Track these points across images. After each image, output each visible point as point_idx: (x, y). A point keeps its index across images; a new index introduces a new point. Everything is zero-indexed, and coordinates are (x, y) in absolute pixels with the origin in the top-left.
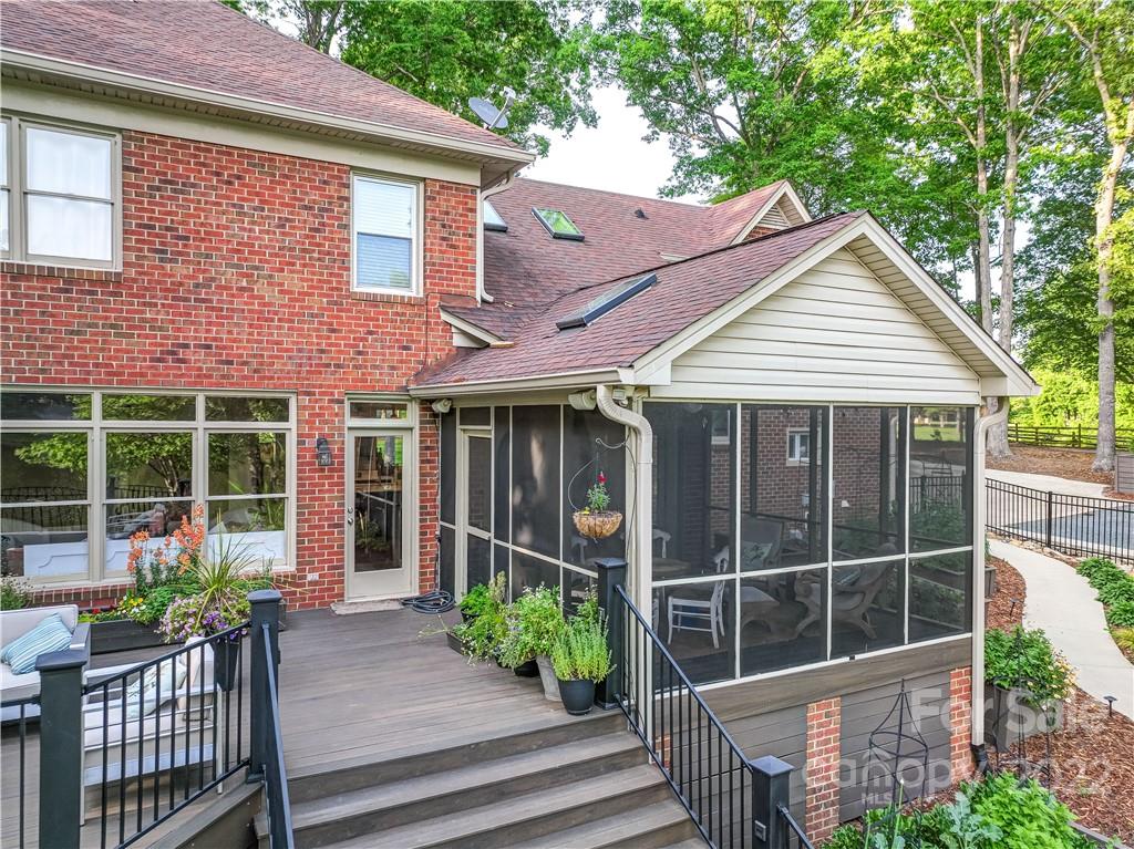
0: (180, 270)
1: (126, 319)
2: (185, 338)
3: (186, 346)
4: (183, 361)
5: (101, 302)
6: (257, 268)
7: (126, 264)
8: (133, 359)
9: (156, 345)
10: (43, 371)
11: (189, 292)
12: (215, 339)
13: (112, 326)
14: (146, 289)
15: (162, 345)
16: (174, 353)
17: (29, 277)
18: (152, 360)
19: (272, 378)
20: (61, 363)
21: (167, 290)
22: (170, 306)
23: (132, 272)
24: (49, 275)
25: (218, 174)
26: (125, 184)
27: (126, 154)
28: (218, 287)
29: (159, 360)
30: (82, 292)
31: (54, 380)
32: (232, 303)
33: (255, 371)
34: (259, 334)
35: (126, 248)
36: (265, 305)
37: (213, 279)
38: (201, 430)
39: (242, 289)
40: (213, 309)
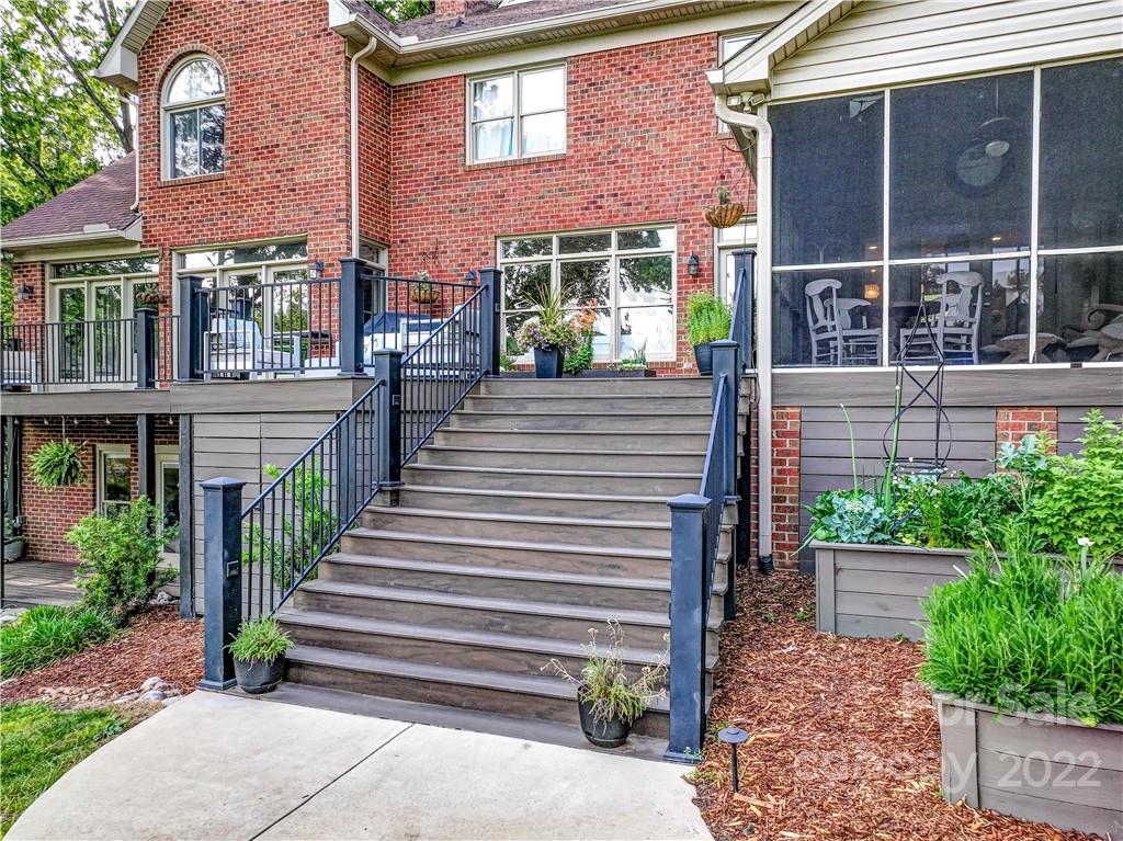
0: (599, 143)
1: (568, 184)
2: (601, 191)
3: (602, 196)
4: (600, 207)
5: (554, 175)
6: (647, 131)
7: (569, 147)
8: (571, 210)
9: (585, 198)
10: (526, 224)
11: (604, 158)
12: (620, 189)
13: (561, 190)
14: (579, 161)
15: (588, 198)
16: (595, 202)
17: (519, 167)
18: (582, 209)
19: (658, 212)
20: (534, 218)
21: (592, 159)
22: (593, 170)
23: (571, 152)
25: (622, 69)
26: (569, 94)
27: (569, 73)
28: (622, 151)
29: (587, 209)
30: (545, 171)
31: (531, 229)
32: (631, 160)
33: (647, 208)
34: (649, 180)
35: (568, 137)
36: (653, 157)
37: (619, 146)
38: (613, 257)
39: (638, 149)
40: (618, 167)
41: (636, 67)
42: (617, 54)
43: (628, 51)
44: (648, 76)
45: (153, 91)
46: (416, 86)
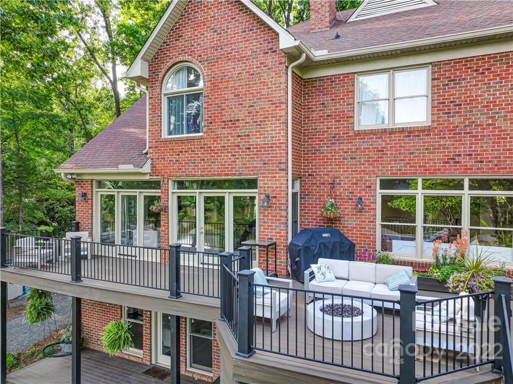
0: (457, 120)
1: (432, 146)
2: (459, 152)
3: (460, 155)
4: (458, 162)
5: (422, 139)
6: (498, 113)
7: (433, 121)
8: (435, 163)
9: (445, 156)
10: (400, 170)
11: (461, 130)
12: (474, 151)
13: (427, 149)
14: (441, 131)
15: (448, 156)
16: (453, 159)
17: (395, 133)
18: (443, 163)
19: (506, 168)
20: (406, 167)
21: (451, 130)
22: (452, 137)
23: (435, 125)
24: (402, 131)
25: (477, 71)
26: (433, 86)
27: (433, 73)
28: (475, 126)
29: (447, 163)
30: (415, 136)
32: (483, 132)
33: (496, 165)
34: (498, 146)
35: (433, 114)
36: (502, 131)
37: (474, 122)
38: (466, 195)
39: (489, 125)
40: (473, 136)
41: (488, 69)
42: (473, 60)
43: (482, 58)
44: (498, 75)
45: (158, 84)
46: (320, 79)
